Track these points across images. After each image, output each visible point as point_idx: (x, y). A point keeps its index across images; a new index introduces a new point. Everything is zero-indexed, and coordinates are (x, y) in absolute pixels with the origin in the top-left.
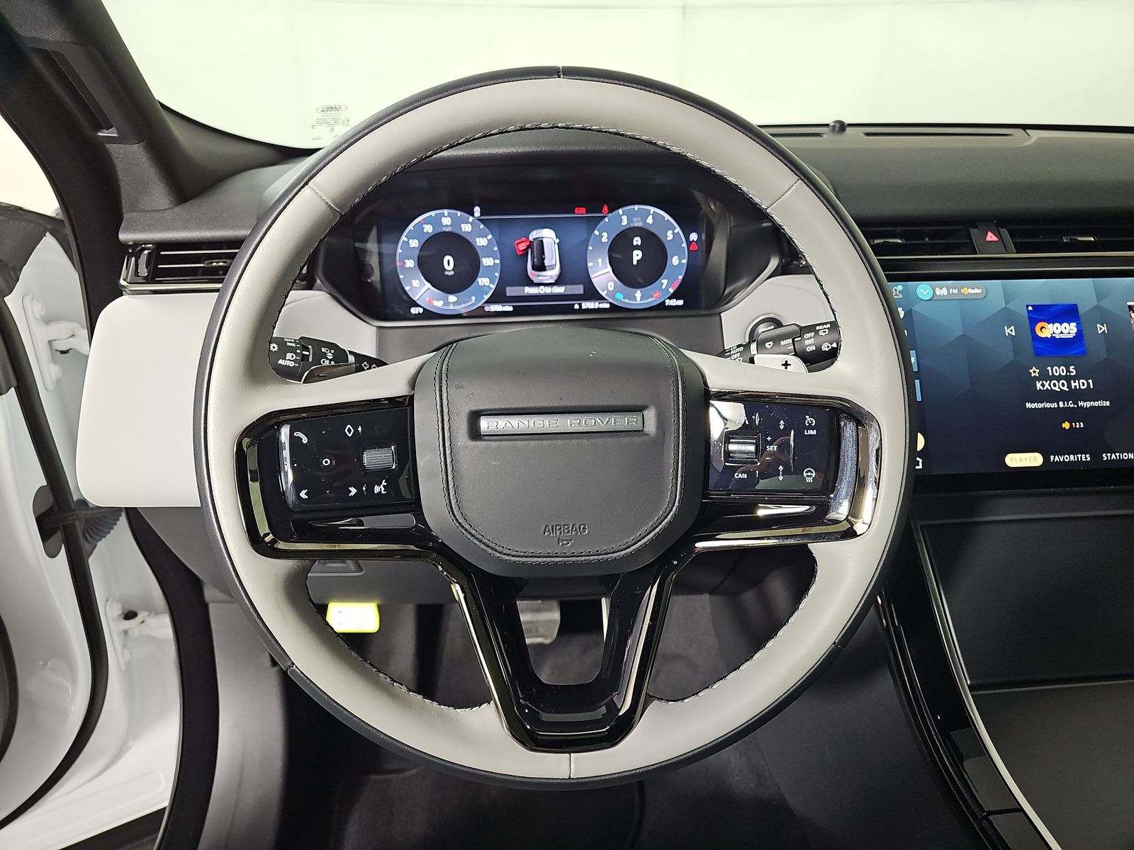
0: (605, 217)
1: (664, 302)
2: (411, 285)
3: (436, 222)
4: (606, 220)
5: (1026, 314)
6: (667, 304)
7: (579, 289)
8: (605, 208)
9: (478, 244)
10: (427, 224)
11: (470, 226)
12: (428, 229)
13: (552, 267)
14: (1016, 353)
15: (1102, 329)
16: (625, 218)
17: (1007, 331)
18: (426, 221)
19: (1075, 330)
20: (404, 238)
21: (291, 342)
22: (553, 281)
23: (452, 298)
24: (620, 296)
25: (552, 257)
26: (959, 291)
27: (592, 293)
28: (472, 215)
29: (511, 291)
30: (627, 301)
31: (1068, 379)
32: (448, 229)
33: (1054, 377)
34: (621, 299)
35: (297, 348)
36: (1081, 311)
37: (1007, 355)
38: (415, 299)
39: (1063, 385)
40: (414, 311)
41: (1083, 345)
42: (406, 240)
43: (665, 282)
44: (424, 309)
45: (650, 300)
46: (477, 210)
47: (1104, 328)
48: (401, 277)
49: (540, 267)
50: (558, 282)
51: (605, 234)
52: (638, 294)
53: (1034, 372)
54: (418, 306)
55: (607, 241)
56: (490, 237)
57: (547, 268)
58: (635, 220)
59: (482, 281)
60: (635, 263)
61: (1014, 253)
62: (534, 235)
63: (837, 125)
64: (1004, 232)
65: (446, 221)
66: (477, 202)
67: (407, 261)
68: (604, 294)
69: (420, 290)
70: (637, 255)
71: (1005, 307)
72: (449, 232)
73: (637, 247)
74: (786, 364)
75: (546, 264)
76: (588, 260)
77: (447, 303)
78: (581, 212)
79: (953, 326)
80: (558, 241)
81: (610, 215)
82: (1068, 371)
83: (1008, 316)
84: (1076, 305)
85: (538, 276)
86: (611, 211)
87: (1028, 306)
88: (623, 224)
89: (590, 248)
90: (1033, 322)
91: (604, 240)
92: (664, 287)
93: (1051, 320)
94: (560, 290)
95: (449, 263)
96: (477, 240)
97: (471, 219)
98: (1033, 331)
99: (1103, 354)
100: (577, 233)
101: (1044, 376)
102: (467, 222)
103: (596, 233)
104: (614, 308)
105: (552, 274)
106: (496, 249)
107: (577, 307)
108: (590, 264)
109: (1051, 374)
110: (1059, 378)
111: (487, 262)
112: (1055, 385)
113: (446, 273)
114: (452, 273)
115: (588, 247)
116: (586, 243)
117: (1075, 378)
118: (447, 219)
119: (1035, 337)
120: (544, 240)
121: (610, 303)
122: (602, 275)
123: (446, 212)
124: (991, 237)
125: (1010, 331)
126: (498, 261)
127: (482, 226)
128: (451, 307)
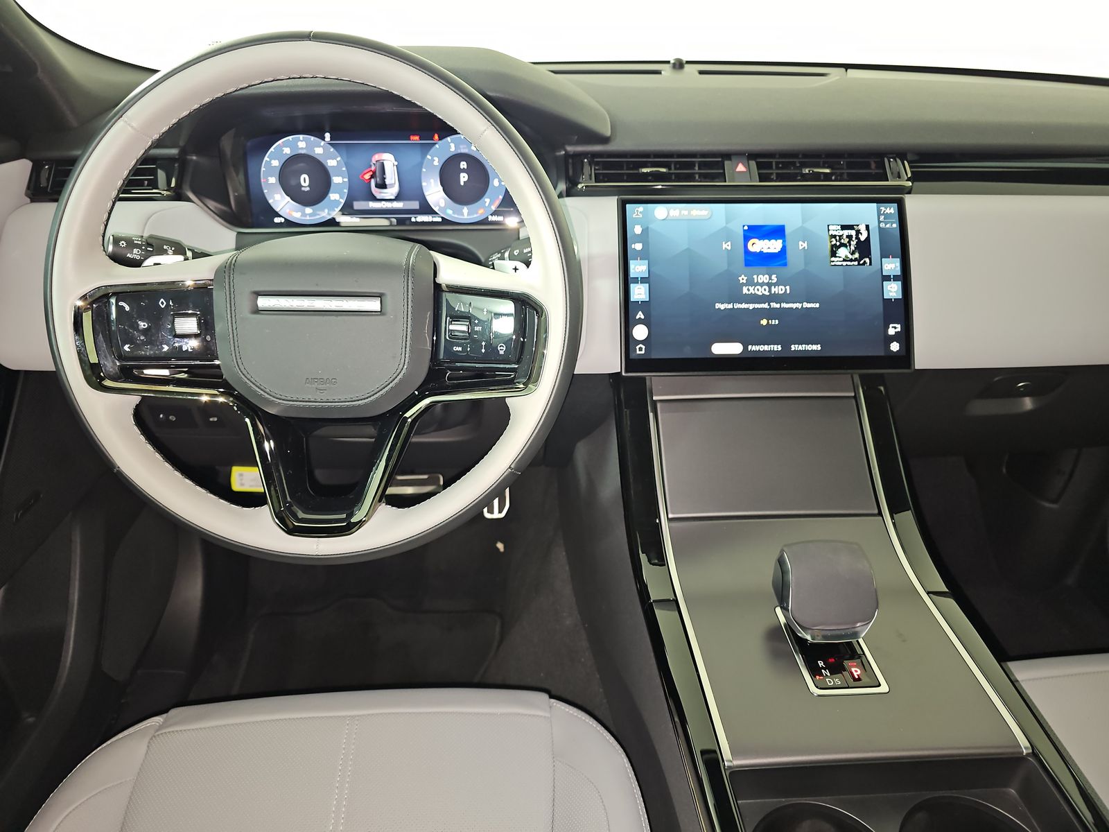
0: (436, 143)
1: (487, 218)
2: (274, 198)
3: (293, 146)
4: (437, 146)
5: (742, 233)
6: (489, 220)
7: (415, 205)
8: (436, 137)
9: (329, 165)
10: (286, 147)
11: (321, 149)
12: (287, 151)
13: (392, 185)
14: (729, 264)
15: (803, 245)
16: (452, 145)
17: (725, 246)
18: (285, 145)
19: (781, 246)
20: (266, 158)
21: (138, 240)
22: (393, 198)
23: (308, 210)
24: (450, 212)
25: (391, 177)
26: (689, 213)
27: (426, 209)
28: (323, 139)
29: (358, 205)
30: (456, 216)
31: (769, 285)
32: (303, 152)
33: (758, 284)
34: (450, 214)
35: (142, 245)
36: (787, 231)
37: (722, 266)
38: (277, 210)
39: (765, 290)
40: (277, 220)
41: (786, 258)
42: (268, 160)
43: (487, 200)
44: (285, 219)
45: (475, 216)
46: (328, 136)
47: (805, 245)
48: (265, 191)
49: (382, 186)
50: (397, 198)
51: (436, 159)
52: (465, 210)
53: (743, 279)
54: (280, 216)
55: (438, 164)
56: (339, 159)
57: (388, 186)
58: (461, 147)
59: (333, 196)
60: (462, 184)
61: (756, 182)
62: (376, 157)
63: (678, 64)
64: (753, 164)
65: (302, 145)
66: (327, 129)
67: (269, 178)
68: (436, 209)
69: (281, 203)
70: (464, 178)
71: (725, 227)
72: (304, 154)
73: (463, 171)
74: (516, 269)
75: (387, 183)
76: (422, 181)
77: (304, 214)
78: (415, 139)
79: (680, 241)
80: (396, 163)
81: (440, 142)
82: (770, 279)
83: (726, 234)
84: (784, 226)
85: (380, 193)
86: (440, 139)
87: (744, 226)
88: (451, 150)
89: (424, 170)
90: (747, 239)
91: (436, 163)
92: (487, 204)
93: (761, 237)
94: (398, 205)
95: (305, 180)
96: (329, 161)
97: (323, 143)
98: (746, 246)
99: (801, 266)
100: (412, 157)
101: (750, 283)
102: (320, 146)
103: (429, 157)
104: (445, 221)
105: (391, 192)
106: (344, 169)
107: (413, 220)
108: (424, 184)
109: (756, 281)
110: (762, 285)
111: (336, 180)
112: (758, 290)
113: (303, 189)
114: (308, 189)
115: (421, 169)
116: (420, 165)
117: (775, 285)
118: (301, 143)
119: (747, 252)
120: (385, 162)
121: (442, 218)
122: (435, 194)
123: (301, 137)
124: (741, 168)
125: (727, 246)
126: (346, 180)
127: (332, 150)
128: (308, 218)
